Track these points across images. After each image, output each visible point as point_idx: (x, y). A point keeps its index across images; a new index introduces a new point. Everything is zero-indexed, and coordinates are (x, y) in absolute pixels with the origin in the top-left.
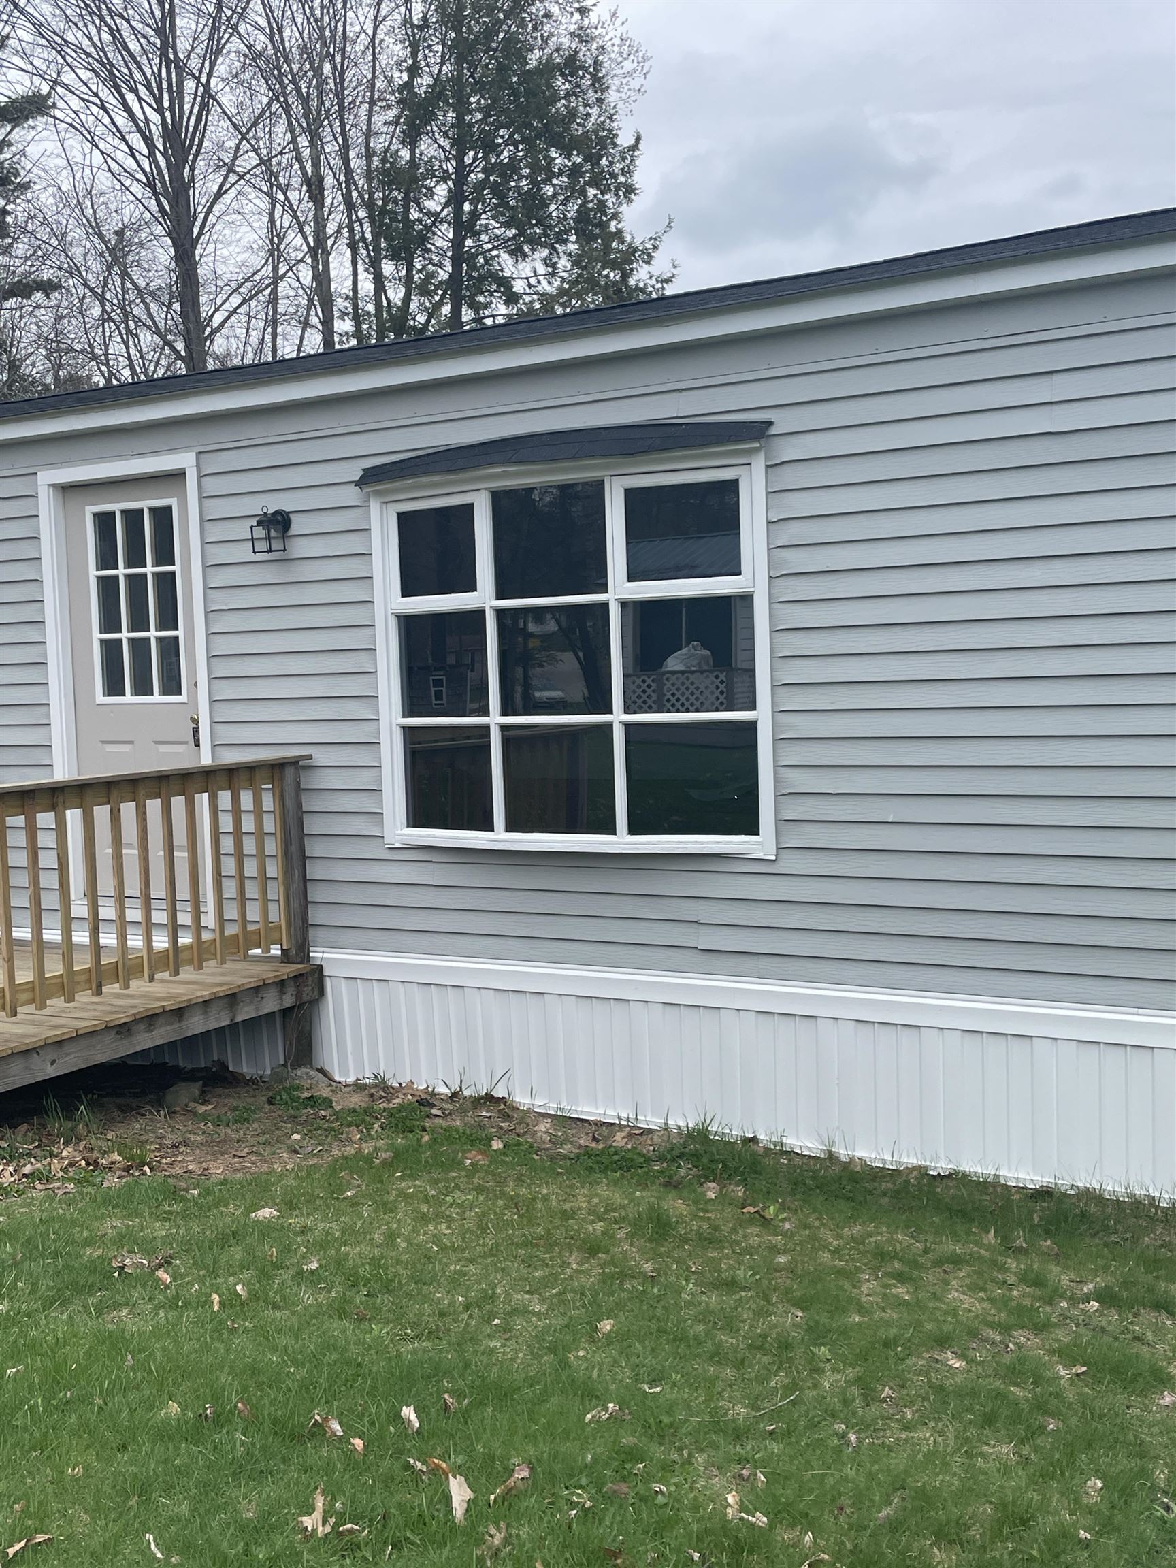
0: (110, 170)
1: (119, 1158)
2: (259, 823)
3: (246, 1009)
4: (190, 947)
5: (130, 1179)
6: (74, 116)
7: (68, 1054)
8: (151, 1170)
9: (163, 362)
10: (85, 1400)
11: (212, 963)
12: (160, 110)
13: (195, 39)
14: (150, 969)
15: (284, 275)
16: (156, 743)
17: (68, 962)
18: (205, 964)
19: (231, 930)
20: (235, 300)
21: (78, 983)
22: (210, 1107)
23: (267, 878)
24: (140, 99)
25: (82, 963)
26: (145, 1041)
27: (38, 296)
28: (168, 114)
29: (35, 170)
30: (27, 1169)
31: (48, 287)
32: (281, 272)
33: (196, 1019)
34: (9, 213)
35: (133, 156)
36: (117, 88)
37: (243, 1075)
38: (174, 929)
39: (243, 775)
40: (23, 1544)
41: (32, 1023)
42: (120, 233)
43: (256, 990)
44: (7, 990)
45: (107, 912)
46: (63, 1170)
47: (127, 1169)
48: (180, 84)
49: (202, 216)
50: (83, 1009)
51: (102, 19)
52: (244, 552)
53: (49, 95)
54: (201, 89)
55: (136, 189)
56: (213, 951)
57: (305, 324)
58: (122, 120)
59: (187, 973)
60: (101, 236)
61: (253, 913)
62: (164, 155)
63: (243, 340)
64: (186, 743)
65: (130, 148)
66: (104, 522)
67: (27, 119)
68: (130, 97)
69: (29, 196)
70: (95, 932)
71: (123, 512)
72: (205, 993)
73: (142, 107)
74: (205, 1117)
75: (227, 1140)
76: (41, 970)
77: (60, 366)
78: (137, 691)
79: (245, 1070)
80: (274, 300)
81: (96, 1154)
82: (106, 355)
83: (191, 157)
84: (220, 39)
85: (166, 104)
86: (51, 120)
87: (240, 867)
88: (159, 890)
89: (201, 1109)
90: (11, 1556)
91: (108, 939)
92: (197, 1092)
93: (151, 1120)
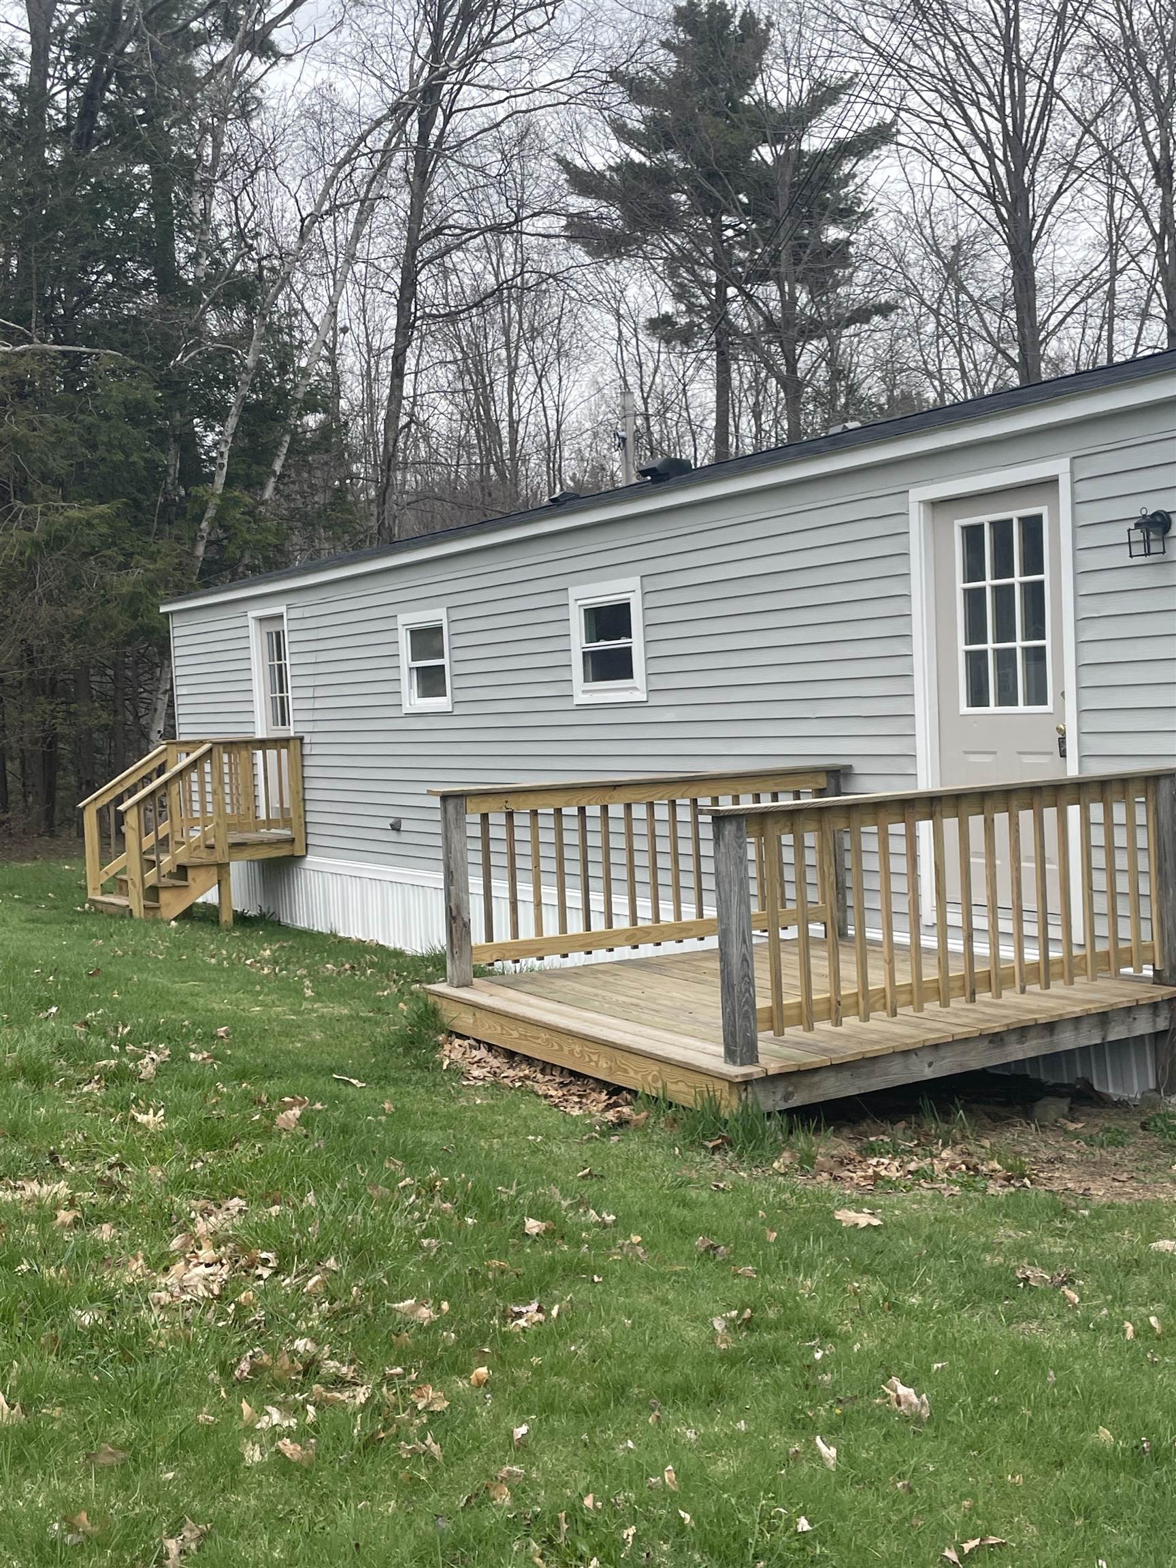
0: (950, 187)
1: (998, 1167)
2: (1132, 838)
3: (1117, 1029)
4: (1061, 961)
5: (1012, 1189)
6: (915, 137)
7: (943, 1058)
8: (1032, 1182)
9: (994, 372)
10: (1012, 1408)
11: (1083, 979)
12: (1002, 120)
13: (1038, 40)
14: (1022, 980)
15: (1124, 269)
16: (1020, 753)
17: (943, 967)
18: (1076, 979)
19: (1101, 947)
20: (1072, 301)
21: (953, 989)
22: (1080, 1125)
23: (1139, 895)
24: (981, 110)
25: (957, 969)
26: (1018, 1052)
27: (876, 319)
28: (1009, 121)
29: (878, 199)
30: (912, 1166)
31: (885, 310)
32: (1120, 265)
33: (1067, 1034)
34: (852, 243)
35: (974, 169)
36: (960, 104)
37: (1108, 1096)
38: (1045, 942)
39: (1116, 788)
40: (977, 1542)
41: (908, 1024)
42: (956, 248)
43: (1129, 1009)
44: (888, 990)
45: (980, 922)
46: (946, 1171)
47: (1008, 1179)
48: (1023, 85)
49: (1040, 220)
50: (957, 1016)
51: (947, 37)
52: (1121, 557)
53: (894, 123)
54: (1044, 90)
55: (975, 201)
56: (1083, 966)
57: (1145, 315)
58: (963, 135)
59: (1057, 987)
60: (938, 254)
61: (1125, 931)
62: (1005, 162)
63: (1078, 341)
64: (1051, 753)
65: (971, 161)
66: (973, 535)
67: (872, 151)
68: (972, 112)
69: (870, 224)
70: (969, 940)
71: (992, 524)
72: (1077, 1010)
73: (983, 120)
74: (1076, 1135)
75: (1102, 1162)
76: (918, 973)
77: (895, 386)
78: (1001, 702)
79: (1111, 1091)
80: (1111, 295)
81: (975, 1160)
82: (940, 370)
83: (1031, 160)
84: (1065, 35)
85: (1008, 111)
86: (893, 147)
87: (1112, 882)
88: (1030, 902)
89: (1072, 1127)
90: (966, 1551)
91: (981, 948)
92: (1066, 1109)
93: (1023, 1132)
